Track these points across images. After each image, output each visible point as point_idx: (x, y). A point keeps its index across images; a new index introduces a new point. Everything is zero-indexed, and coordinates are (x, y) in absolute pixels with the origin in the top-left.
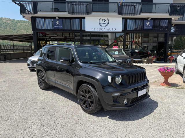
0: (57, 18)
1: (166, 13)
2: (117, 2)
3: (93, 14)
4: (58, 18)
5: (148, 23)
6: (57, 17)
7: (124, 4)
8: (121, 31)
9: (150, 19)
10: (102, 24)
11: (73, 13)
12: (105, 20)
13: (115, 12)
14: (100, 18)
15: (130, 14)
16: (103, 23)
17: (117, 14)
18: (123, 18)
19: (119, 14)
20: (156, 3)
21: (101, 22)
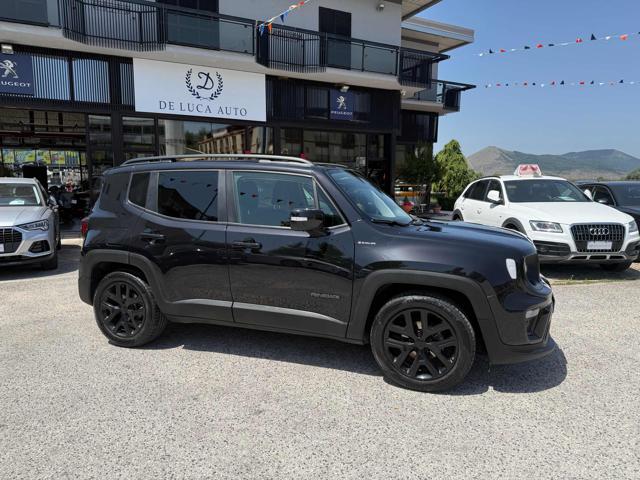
0: (4, 47)
1: (391, 74)
2: (253, 22)
3: (170, 49)
4: (10, 48)
5: (342, 100)
6: (5, 44)
7: (271, 30)
8: (265, 120)
9: (347, 88)
10: (197, 90)
11: (84, 34)
12: (208, 75)
13: (246, 52)
14: (189, 67)
15: (293, 66)
16: (199, 87)
17: (252, 60)
18: (269, 78)
19: (259, 61)
20: (364, 43)
21: (195, 81)
